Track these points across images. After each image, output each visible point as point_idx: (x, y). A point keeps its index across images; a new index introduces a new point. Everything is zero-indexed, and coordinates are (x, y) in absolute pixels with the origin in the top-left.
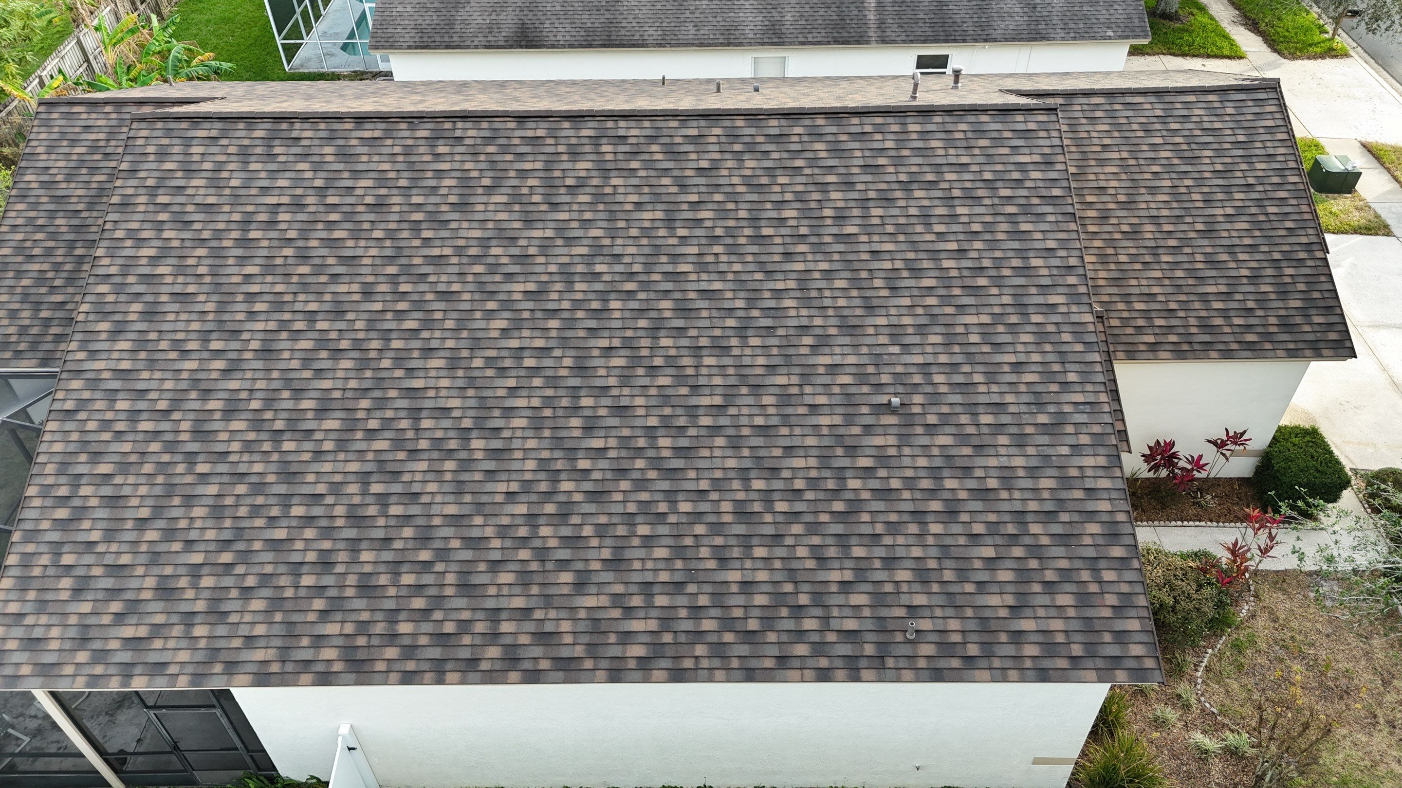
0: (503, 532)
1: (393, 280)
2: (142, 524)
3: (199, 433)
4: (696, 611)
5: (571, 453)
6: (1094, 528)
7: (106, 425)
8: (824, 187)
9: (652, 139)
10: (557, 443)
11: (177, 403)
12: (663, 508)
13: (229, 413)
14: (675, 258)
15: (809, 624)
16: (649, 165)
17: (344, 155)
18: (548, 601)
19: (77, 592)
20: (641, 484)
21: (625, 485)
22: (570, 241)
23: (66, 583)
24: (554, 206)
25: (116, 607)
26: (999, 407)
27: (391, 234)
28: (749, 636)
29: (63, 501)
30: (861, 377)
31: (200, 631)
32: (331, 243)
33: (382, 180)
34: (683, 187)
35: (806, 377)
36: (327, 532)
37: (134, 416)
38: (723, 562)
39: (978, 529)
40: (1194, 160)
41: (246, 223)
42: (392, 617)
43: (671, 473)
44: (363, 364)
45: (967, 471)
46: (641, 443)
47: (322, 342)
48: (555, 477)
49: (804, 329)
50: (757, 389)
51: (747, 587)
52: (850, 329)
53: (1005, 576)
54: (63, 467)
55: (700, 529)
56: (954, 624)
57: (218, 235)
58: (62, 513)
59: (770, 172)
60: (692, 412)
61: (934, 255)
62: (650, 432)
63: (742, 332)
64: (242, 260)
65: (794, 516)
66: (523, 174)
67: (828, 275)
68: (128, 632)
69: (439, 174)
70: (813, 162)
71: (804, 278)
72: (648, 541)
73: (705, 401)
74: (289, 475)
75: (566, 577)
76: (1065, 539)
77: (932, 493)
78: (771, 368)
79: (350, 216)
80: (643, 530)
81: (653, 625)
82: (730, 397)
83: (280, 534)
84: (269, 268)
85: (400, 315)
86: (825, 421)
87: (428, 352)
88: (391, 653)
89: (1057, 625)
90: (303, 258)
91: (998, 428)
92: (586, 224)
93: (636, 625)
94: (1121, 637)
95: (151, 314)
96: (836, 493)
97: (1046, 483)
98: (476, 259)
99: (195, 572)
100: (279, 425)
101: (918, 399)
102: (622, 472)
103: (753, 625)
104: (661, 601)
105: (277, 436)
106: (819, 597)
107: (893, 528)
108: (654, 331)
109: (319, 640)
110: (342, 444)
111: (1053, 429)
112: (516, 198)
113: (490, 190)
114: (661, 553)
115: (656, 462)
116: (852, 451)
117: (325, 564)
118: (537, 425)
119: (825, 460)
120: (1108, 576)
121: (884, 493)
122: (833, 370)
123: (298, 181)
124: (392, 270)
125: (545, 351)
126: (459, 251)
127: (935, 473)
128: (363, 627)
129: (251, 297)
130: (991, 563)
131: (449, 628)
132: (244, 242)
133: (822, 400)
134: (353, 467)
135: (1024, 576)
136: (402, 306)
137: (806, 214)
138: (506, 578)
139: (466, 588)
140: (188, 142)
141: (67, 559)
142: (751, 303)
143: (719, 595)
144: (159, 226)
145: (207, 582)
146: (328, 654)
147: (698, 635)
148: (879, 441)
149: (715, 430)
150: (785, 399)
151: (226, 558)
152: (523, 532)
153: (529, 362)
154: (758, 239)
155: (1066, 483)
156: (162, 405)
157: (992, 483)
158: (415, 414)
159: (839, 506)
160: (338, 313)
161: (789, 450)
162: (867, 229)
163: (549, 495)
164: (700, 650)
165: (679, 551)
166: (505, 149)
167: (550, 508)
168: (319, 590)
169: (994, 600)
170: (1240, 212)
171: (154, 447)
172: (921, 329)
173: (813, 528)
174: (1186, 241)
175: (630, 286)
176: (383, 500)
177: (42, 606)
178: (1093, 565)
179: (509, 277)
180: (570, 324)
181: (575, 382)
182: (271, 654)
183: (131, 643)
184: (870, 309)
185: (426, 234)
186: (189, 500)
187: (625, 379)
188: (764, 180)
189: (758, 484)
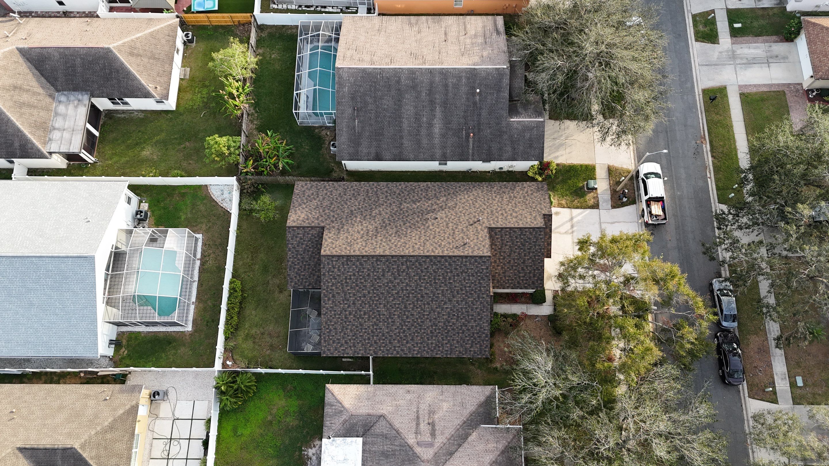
0: (395, 334)
1: (373, 290)
2: (340, 332)
3: (346, 318)
4: (424, 347)
5: (405, 322)
6: (484, 335)
7: (331, 316)
8: (447, 273)
9: (416, 261)
10: (402, 320)
11: (341, 312)
12: (419, 331)
13: (350, 314)
14: (421, 286)
15: (441, 349)
16: (416, 267)
17: (361, 264)
18: (402, 345)
19: (334, 342)
20: (416, 327)
21: (413, 327)
22: (403, 283)
23: (331, 341)
24: (399, 276)
25: (339, 345)
26: (473, 315)
27: (371, 281)
28: (432, 350)
29: (327, 329)
30: (451, 310)
31: (352, 348)
32: (361, 283)
33: (368, 270)
34: (422, 272)
35: (442, 309)
36: (368, 334)
37: (335, 315)
38: (428, 340)
39: (467, 335)
40: (524, 245)
41: (346, 278)
42: (380, 347)
43: (420, 326)
44: (370, 306)
45: (466, 326)
46: (416, 320)
47: (363, 302)
48: (402, 326)
49: (442, 301)
50: (434, 311)
51: (432, 343)
52: (450, 300)
53: (470, 342)
54: (326, 323)
55: (425, 334)
56: (461, 349)
57: (342, 281)
58: (328, 330)
59: (438, 269)
60: (424, 315)
61: (465, 287)
62: (417, 319)
63: (432, 301)
64: (347, 286)
65: (439, 333)
66: (393, 268)
67: (447, 290)
68: (342, 348)
69: (379, 268)
70: (445, 267)
71: (443, 291)
72: (417, 336)
73: (426, 313)
74: (361, 325)
75: (405, 341)
76: (479, 337)
77: (460, 329)
78: (437, 308)
79: (364, 277)
80: (416, 334)
81: (418, 349)
82: (430, 313)
83: (361, 334)
84: (351, 288)
85: (375, 297)
86: (445, 317)
87: (380, 304)
88: (380, 352)
89: (476, 349)
90: (357, 285)
91: (472, 319)
92: (405, 279)
93: (415, 349)
94: (485, 351)
95: (333, 296)
96: (446, 329)
97: (478, 328)
98: (387, 286)
99: (350, 340)
100: (358, 316)
101: (460, 313)
102: (413, 325)
103: (432, 349)
104: (419, 345)
105: (358, 318)
106: (442, 345)
107: (454, 335)
108: (417, 301)
109: (370, 350)
110: (369, 320)
111: (480, 319)
112: (393, 274)
113: (388, 272)
114: (419, 338)
115: (418, 324)
116: (449, 322)
117: (369, 339)
118: (399, 317)
119: (444, 324)
120: (485, 342)
121: (453, 329)
122: (447, 308)
123: (353, 270)
124: (372, 288)
125: (399, 304)
126: (384, 284)
127: (461, 326)
128: (376, 348)
129: (349, 293)
130: (468, 340)
131: (388, 349)
132: (346, 282)
133: (445, 313)
134: (371, 324)
135: (473, 342)
136: (375, 295)
137: (444, 278)
138: (396, 341)
139: (390, 343)
140: (332, 261)
141: (331, 338)
142: (434, 295)
143: (428, 345)
144: (331, 279)
145: (352, 341)
146: (372, 352)
147: (424, 350)
148: (453, 321)
149: (427, 318)
150: (439, 313)
151: (354, 338)
152: (398, 334)
153: (397, 306)
154: (435, 283)
155: (481, 328)
156: (339, 313)
157: (470, 328)
158: (379, 315)
159: (446, 331)
160: (365, 297)
161: (439, 322)
162: (454, 281)
163: (401, 329)
164: (425, 352)
165: (422, 338)
166: (390, 263)
167: (402, 331)
168: (369, 343)
169: (468, 346)
170: (531, 257)
171: (339, 320)
172: (462, 301)
173: (442, 335)
174: (519, 264)
175: (413, 292)
176: (376, 329)
177: (329, 345)
178: (483, 341)
179: (392, 290)
180: (403, 299)
181: (404, 310)
182: (363, 352)
183: (343, 350)
184: (454, 297)
185: (378, 281)
186: (347, 329)
187: (413, 309)
188: (437, 271)
189: (434, 327)
